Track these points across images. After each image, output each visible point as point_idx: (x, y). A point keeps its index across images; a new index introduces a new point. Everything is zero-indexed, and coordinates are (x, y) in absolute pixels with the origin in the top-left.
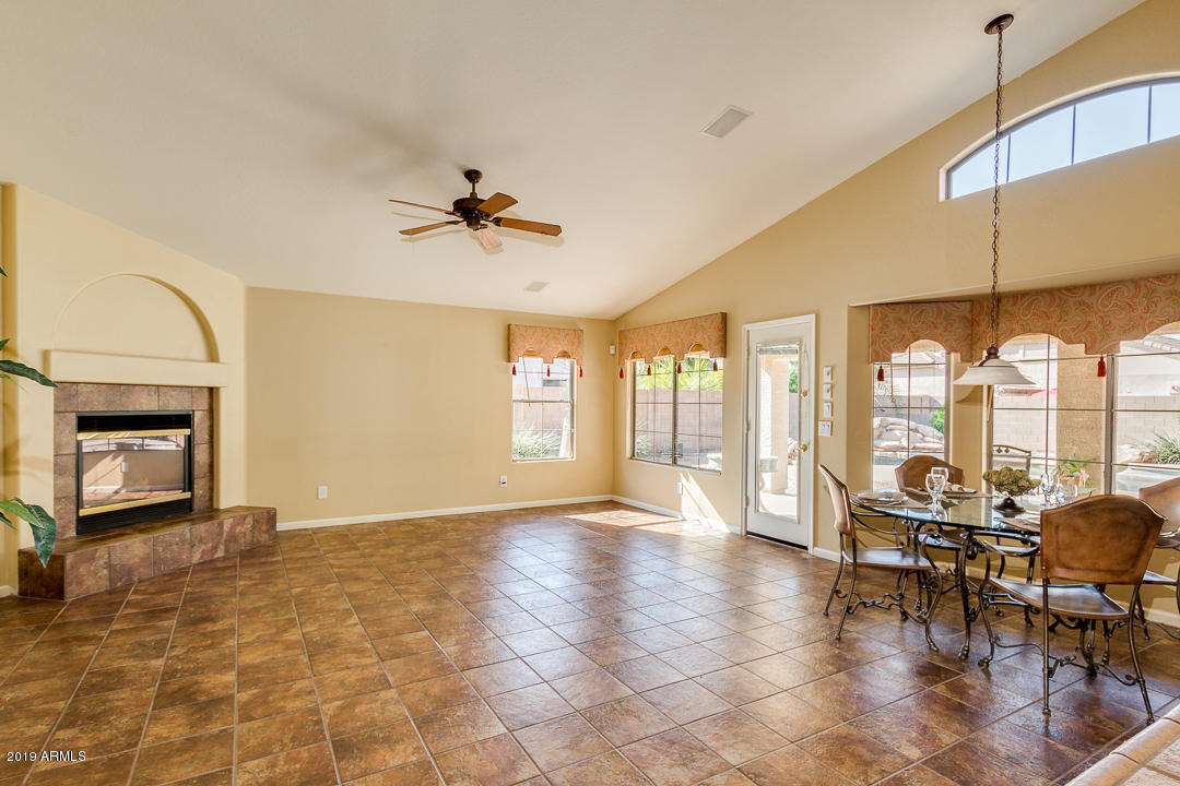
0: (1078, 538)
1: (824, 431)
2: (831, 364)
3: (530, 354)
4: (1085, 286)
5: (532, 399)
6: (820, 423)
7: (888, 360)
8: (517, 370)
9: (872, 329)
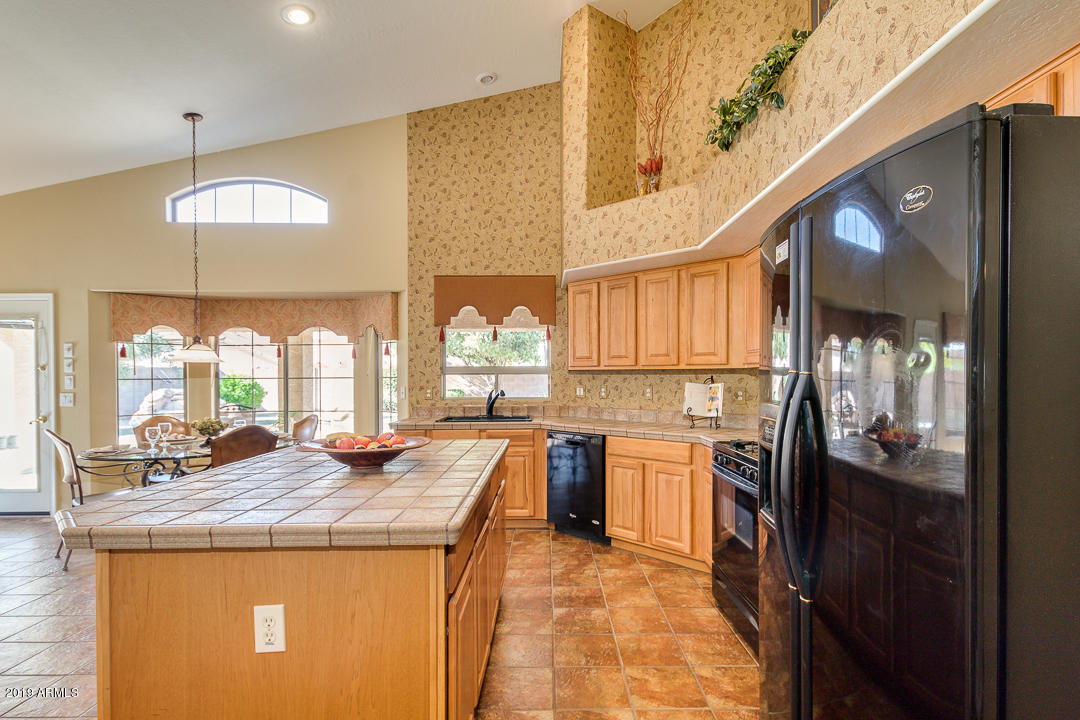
0: (233, 454)
1: (66, 402)
2: (72, 340)
4: (269, 300)
6: (61, 395)
7: (130, 340)
9: (113, 313)
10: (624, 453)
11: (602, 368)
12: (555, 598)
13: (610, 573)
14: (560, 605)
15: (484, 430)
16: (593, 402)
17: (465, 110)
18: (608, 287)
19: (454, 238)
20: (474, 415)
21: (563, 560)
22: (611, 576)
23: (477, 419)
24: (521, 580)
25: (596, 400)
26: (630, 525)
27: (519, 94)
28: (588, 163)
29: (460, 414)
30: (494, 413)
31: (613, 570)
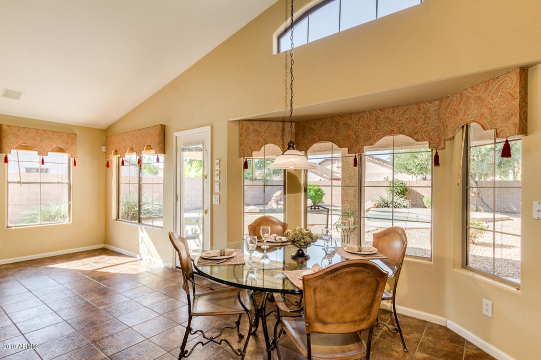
0: (330, 298)
1: (215, 202)
2: (219, 158)
4: (347, 114)
5: (22, 181)
6: (214, 196)
7: (251, 156)
8: (9, 159)
9: (241, 135)
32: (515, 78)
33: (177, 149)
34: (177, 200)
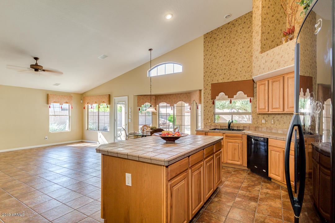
1: (130, 121)
2: (131, 107)
3: (55, 102)
4: (170, 94)
5: (56, 115)
7: (141, 106)
8: (51, 107)
9: (138, 100)
10: (275, 145)
11: (270, 112)
12: (239, 194)
13: (265, 191)
14: (239, 197)
15: (225, 133)
16: (269, 125)
17: (221, 29)
18: (272, 81)
19: (218, 71)
20: (224, 128)
21: (248, 182)
22: (265, 192)
23: (225, 129)
24: (229, 185)
25: (270, 125)
26: (278, 174)
27: (240, 18)
28: (262, 36)
29: (219, 128)
30: (231, 128)
31: (267, 190)
32: (198, 92)
33: (115, 103)
34: (115, 121)
